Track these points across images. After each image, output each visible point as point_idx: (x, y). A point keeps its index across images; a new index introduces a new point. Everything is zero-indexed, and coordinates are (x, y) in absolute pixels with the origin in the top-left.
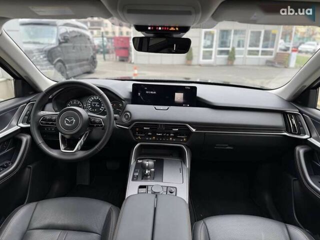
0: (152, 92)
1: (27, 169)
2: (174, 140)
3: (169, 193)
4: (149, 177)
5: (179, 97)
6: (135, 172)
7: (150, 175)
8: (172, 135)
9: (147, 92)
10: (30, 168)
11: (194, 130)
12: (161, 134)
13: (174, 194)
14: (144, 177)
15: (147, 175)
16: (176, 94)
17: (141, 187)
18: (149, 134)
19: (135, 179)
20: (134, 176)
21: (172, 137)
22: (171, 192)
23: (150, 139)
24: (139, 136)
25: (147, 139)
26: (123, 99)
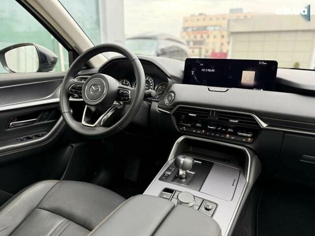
0: (209, 70)
1: (69, 148)
2: (233, 138)
3: (203, 208)
4: (184, 180)
5: (248, 76)
6: (168, 170)
7: (186, 178)
8: (230, 130)
9: (203, 70)
10: (72, 146)
11: (264, 125)
12: (214, 128)
13: (211, 212)
14: (177, 178)
15: (181, 178)
16: (244, 72)
17: (167, 190)
18: (198, 125)
19: (164, 178)
20: (164, 174)
21: (230, 133)
22: (207, 209)
23: (199, 132)
24: (184, 126)
25: (194, 131)
26: (169, 75)
